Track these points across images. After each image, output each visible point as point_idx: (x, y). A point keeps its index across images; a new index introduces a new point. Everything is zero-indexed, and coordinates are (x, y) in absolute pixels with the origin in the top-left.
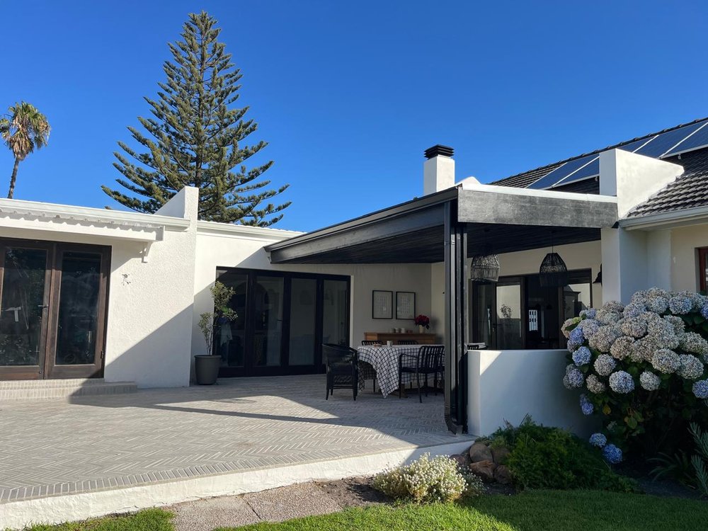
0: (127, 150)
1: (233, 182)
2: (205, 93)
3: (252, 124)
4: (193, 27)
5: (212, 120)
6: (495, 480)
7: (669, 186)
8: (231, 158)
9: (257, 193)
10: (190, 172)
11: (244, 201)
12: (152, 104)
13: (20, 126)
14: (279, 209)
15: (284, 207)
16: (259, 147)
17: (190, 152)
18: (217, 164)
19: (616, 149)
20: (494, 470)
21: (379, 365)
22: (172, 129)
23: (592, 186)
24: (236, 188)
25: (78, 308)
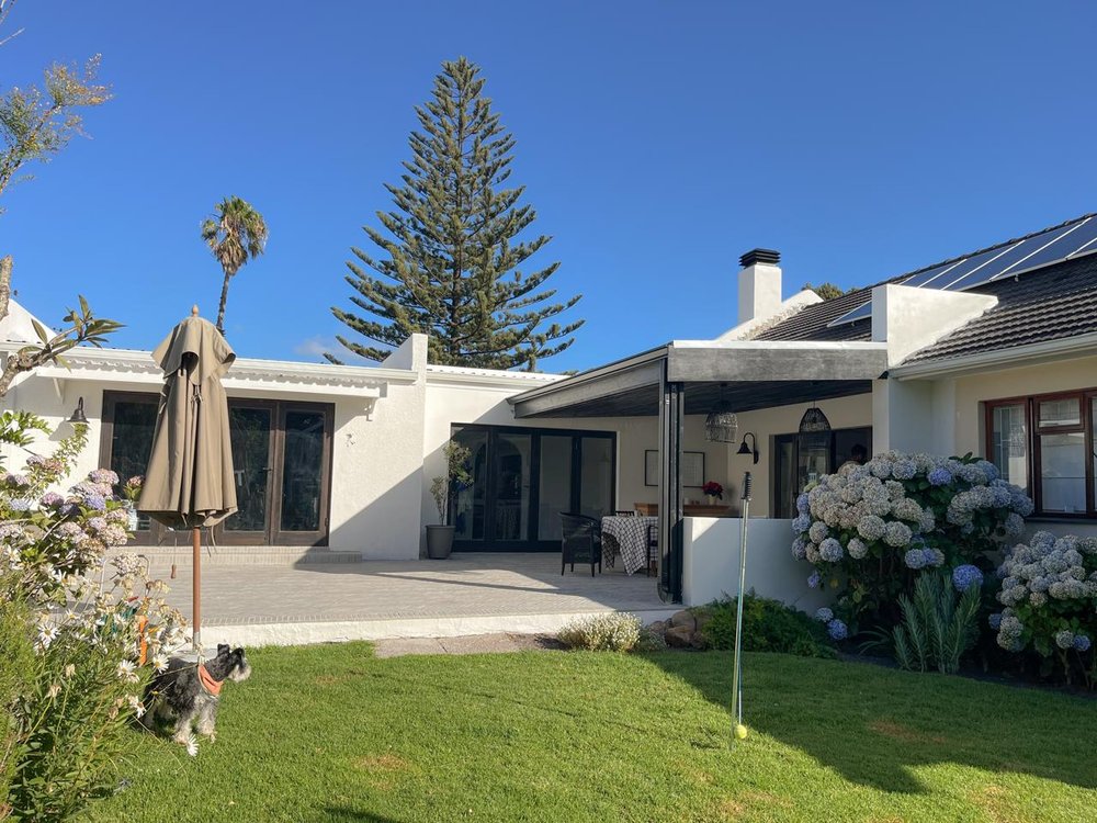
0: (363, 258)
1: (504, 295)
2: (464, 172)
3: (529, 211)
4: (448, 79)
5: (475, 208)
6: (690, 645)
7: (970, 323)
8: (500, 262)
9: (536, 308)
10: (446, 284)
11: (519, 321)
12: (395, 192)
13: (231, 231)
14: (568, 330)
15: (575, 327)
16: (539, 244)
17: (446, 256)
18: (481, 271)
19: (889, 285)
20: (692, 635)
21: (623, 538)
22: (420, 225)
23: (862, 328)
24: (508, 303)
25: (302, 472)
